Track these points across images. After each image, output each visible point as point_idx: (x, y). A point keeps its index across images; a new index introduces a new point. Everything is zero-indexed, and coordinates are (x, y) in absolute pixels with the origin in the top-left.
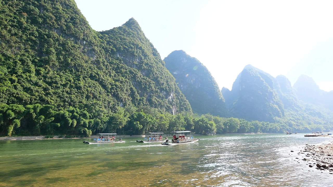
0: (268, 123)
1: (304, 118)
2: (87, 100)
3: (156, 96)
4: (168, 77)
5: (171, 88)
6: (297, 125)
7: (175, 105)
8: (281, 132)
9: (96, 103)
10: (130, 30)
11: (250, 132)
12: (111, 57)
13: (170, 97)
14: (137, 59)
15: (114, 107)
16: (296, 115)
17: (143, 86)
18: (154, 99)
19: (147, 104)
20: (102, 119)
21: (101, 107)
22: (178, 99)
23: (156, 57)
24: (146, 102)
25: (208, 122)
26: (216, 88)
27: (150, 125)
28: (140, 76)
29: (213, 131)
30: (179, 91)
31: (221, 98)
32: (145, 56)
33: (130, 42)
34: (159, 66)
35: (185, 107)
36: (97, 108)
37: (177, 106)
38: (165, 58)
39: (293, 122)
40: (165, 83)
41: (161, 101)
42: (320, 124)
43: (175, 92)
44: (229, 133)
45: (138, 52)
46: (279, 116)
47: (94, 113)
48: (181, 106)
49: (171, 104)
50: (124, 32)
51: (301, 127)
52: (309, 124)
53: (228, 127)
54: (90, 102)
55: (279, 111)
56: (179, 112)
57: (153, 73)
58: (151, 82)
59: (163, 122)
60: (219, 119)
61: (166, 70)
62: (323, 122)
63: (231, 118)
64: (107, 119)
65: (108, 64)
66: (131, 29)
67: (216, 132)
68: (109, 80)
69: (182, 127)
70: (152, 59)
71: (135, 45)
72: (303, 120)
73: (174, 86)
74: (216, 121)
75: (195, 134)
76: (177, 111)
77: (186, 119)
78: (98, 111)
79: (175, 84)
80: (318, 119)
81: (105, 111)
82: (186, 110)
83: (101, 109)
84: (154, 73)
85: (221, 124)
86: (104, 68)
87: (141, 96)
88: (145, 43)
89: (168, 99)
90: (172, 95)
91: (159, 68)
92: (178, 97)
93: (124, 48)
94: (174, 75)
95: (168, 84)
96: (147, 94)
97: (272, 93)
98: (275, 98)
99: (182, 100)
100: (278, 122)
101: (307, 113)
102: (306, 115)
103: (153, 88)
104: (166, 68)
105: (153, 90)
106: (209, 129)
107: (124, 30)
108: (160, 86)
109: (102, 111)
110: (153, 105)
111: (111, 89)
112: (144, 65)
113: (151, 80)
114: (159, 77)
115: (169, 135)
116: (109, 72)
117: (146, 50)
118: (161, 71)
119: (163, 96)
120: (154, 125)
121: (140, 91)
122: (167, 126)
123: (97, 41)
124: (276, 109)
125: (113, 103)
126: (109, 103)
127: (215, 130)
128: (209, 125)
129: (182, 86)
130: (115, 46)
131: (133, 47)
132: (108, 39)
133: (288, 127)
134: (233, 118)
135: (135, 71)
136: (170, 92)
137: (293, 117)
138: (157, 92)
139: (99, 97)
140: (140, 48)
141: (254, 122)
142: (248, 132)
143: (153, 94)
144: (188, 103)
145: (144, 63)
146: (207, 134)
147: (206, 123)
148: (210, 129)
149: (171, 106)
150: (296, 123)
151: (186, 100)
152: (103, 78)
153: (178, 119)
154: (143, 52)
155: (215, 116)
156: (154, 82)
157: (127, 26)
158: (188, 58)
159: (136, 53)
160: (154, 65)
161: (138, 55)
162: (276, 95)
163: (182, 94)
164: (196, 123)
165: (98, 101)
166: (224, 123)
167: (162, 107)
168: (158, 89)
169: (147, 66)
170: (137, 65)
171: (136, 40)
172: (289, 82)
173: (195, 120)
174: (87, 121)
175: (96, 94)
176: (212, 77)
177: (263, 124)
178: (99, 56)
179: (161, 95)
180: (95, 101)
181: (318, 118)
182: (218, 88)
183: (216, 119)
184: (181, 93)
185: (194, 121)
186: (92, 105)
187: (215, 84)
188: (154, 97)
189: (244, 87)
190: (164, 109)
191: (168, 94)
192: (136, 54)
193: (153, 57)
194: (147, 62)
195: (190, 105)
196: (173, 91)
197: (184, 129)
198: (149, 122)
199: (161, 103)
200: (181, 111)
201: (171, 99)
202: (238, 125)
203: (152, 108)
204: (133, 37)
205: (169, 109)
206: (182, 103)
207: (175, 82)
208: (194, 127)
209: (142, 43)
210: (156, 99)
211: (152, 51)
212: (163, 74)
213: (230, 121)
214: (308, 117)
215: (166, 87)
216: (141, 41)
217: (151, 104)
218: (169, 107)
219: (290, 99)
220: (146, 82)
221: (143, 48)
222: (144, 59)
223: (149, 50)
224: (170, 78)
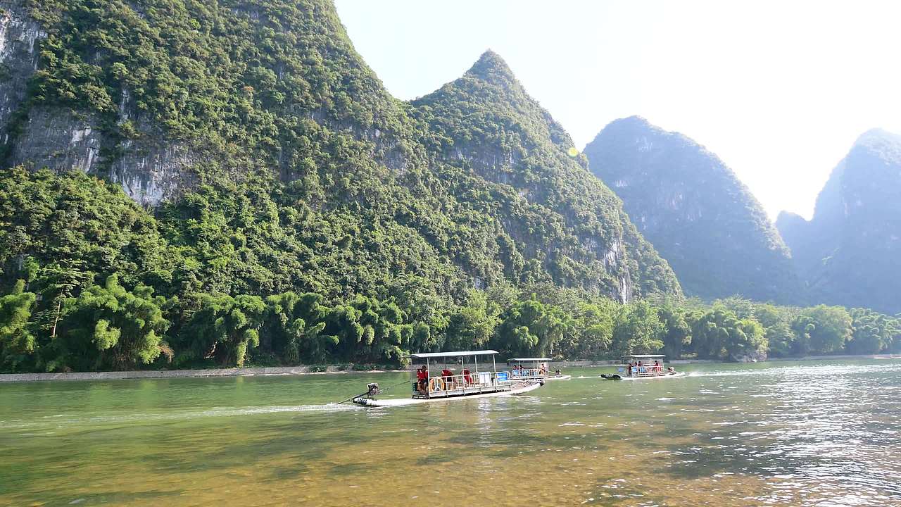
2: (395, 277)
3: (569, 255)
4: (599, 197)
5: (611, 227)
7: (627, 276)
9: (415, 282)
10: (486, 83)
11: (892, 348)
12: (442, 160)
13: (611, 255)
14: (510, 159)
15: (459, 290)
17: (532, 230)
18: (564, 263)
19: (547, 279)
20: (432, 321)
21: (427, 293)
22: (636, 257)
23: (561, 146)
24: (544, 273)
25: (739, 322)
26: (755, 216)
27: (558, 335)
28: (522, 204)
29: (756, 347)
30: (635, 235)
31: (778, 245)
32: (531, 146)
33: (488, 115)
34: (570, 169)
35: (657, 281)
36: (419, 295)
37: (632, 278)
38: (587, 145)
40: (593, 215)
41: (583, 267)
43: (625, 238)
44: (813, 354)
45: (511, 138)
47: (413, 309)
48: (644, 277)
49: (615, 274)
50: (471, 93)
53: (807, 335)
54: (400, 282)
56: (640, 294)
57: (555, 191)
58: (551, 215)
59: (594, 326)
60: (772, 309)
61: (591, 179)
63: (818, 307)
64: (443, 323)
65: (437, 180)
66: (488, 80)
67: (768, 352)
68: (441, 222)
69: (653, 339)
70: (551, 153)
71: (502, 120)
73: (619, 222)
74: (764, 319)
75: (695, 358)
76: (635, 293)
77: (663, 315)
78: (421, 303)
79: (621, 217)
81: (439, 301)
82: (663, 286)
83: (429, 297)
84: (559, 192)
85: (785, 326)
86: (428, 191)
87: (527, 258)
88: (528, 112)
89: (604, 261)
90: (615, 247)
91: (572, 175)
92: (634, 252)
93: (474, 133)
94: (621, 193)
95: (601, 218)
96: (543, 250)
99: (646, 260)
103: (559, 231)
104: (592, 174)
105: (559, 239)
106: (743, 341)
107: (471, 85)
108: (578, 223)
109: (431, 303)
110: (563, 280)
111: (449, 244)
112: (529, 173)
113: (553, 210)
114: (574, 200)
115: (616, 363)
116: (441, 200)
117: (530, 130)
118: (580, 182)
119: (590, 252)
120: (568, 335)
121: (524, 244)
122: (608, 336)
123: (405, 127)
125: (457, 280)
126: (447, 279)
127: (764, 346)
128: (742, 332)
129: (643, 219)
130: (450, 131)
131: (497, 127)
132: (432, 117)
134: (824, 307)
135: (506, 191)
136: (609, 239)
138: (571, 242)
139: (422, 266)
140: (516, 128)
142: (884, 352)
143: (560, 248)
144: (667, 268)
145: (530, 166)
146: (735, 357)
147: (731, 323)
148: (747, 344)
149: (614, 280)
151: (659, 258)
152: (428, 218)
153: (638, 316)
154: (524, 137)
155: (759, 304)
156: (561, 217)
157: (477, 75)
158: (658, 136)
159: (506, 143)
160: (556, 169)
161: (512, 147)
163: (647, 243)
164: (699, 326)
165: (421, 278)
166: (794, 323)
167: (587, 282)
168: (573, 234)
169: (539, 174)
170: (512, 173)
171: (503, 107)
173: (694, 316)
174: (398, 329)
175: (413, 259)
176: (739, 183)
178: (414, 162)
179: (583, 249)
180: (412, 278)
182: (762, 215)
183: (765, 310)
184: (642, 241)
185: (689, 319)
186: (408, 287)
187: (751, 204)
188: (565, 258)
189: (859, 203)
190: (595, 288)
191: (603, 246)
192: (507, 146)
193: (553, 146)
194: (536, 164)
195: (673, 274)
196: (617, 236)
197: (659, 344)
198: (554, 327)
199: (585, 272)
200: (645, 292)
201: (612, 258)
202: (848, 330)
203: (562, 287)
204: (494, 102)
205: (611, 289)
206: (649, 269)
207: (621, 211)
208: (691, 337)
209: (519, 112)
210: (569, 261)
211: (548, 132)
212: (585, 190)
213: (815, 316)
215: (597, 226)
216: (516, 107)
217: (558, 276)
218: (610, 283)
220: (538, 218)
221: (524, 126)
222: (529, 156)
223: (540, 129)
224: (606, 201)
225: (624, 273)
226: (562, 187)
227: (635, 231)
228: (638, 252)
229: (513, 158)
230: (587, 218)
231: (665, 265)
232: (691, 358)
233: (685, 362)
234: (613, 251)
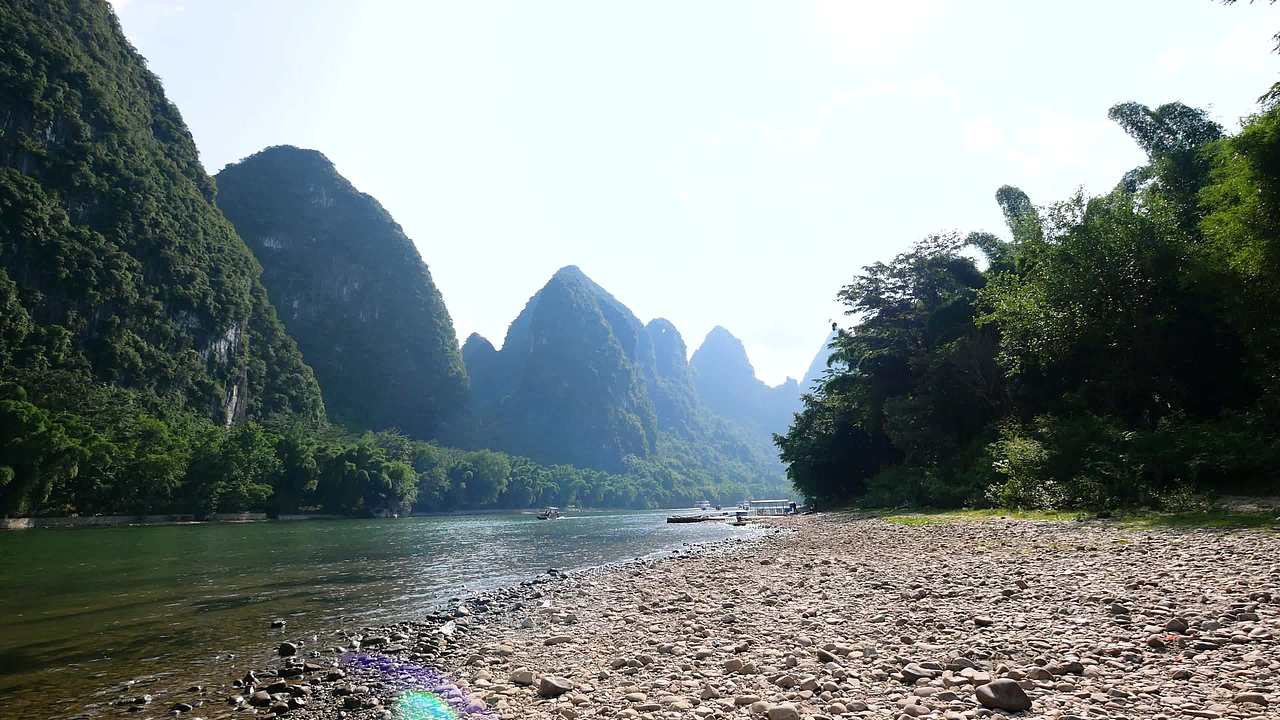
0: (605, 473)
1: (705, 460)
3: (141, 333)
4: (221, 250)
5: (231, 303)
6: (686, 484)
7: (242, 383)
8: (639, 506)
11: (540, 503)
13: (222, 346)
14: (48, 131)
16: (687, 454)
17: (65, 273)
18: (125, 343)
19: (79, 365)
22: (265, 357)
23: (170, 148)
24: (74, 353)
25: (386, 464)
26: (442, 333)
27: (67, 466)
28: (56, 219)
29: (401, 498)
30: (271, 323)
31: (459, 373)
32: (105, 126)
34: (176, 191)
35: (290, 396)
37: (250, 386)
38: (228, 166)
39: (675, 474)
40: (202, 276)
41: (163, 357)
42: (744, 480)
43: (252, 323)
44: (464, 508)
45: (60, 94)
46: (641, 454)
48: (271, 388)
49: (221, 376)
51: (695, 491)
52: (718, 481)
53: (463, 485)
55: (642, 436)
56: (260, 413)
57: (136, 219)
58: (118, 257)
59: (153, 457)
60: (433, 450)
61: (214, 218)
62: (750, 476)
63: (482, 452)
67: (413, 505)
69: (256, 480)
70: (145, 152)
71: (47, 55)
72: (704, 467)
73: (247, 296)
74: (420, 462)
75: (319, 512)
76: (250, 410)
77: (287, 449)
79: (254, 291)
80: (740, 467)
82: (298, 406)
84: (145, 222)
85: (441, 472)
87: (40, 318)
88: (113, 64)
89: (207, 354)
90: (231, 334)
91: (179, 202)
92: (264, 346)
94: (260, 253)
95: (217, 285)
96: (85, 312)
97: (628, 373)
98: (637, 391)
99: (280, 363)
100: (636, 471)
101: (716, 448)
102: (712, 452)
103: (129, 287)
104: (220, 212)
105: (125, 301)
106: (386, 489)
108: (171, 283)
110: (116, 372)
112: (86, 169)
113: (122, 248)
114: (171, 243)
115: (183, 519)
117: (109, 97)
118: (190, 217)
119: (183, 334)
120: (94, 472)
121: (40, 296)
122: (176, 475)
124: (634, 427)
127: (411, 497)
128: (386, 477)
129: (295, 304)
131: (30, 61)
133: (660, 489)
134: (488, 453)
135: (21, 187)
136: (224, 320)
137: (677, 457)
138: (150, 311)
140: (78, 80)
141: (559, 469)
142: (532, 506)
143: (123, 316)
144: (311, 380)
145: (91, 159)
146: (371, 511)
147: (377, 465)
148: (391, 493)
149: (218, 386)
150: (684, 477)
151: (301, 363)
153: (240, 447)
154: (91, 101)
155: (420, 442)
156: (136, 263)
158: (343, 189)
159: (45, 97)
160: (147, 181)
161: (58, 112)
162: (640, 382)
163: (288, 338)
164: (332, 466)
166: (453, 469)
167: (164, 383)
168: (157, 297)
169: (108, 179)
170: (45, 158)
171: (57, 33)
172: (683, 347)
173: (329, 452)
176: (432, 286)
177: (587, 478)
179: (171, 327)
181: (740, 464)
182: (451, 333)
183: (424, 451)
184: (281, 334)
185: (320, 456)
187: (439, 316)
188: (127, 335)
189: (544, 341)
190: (179, 393)
191: (210, 329)
192: (44, 103)
193: (155, 143)
194: (107, 159)
195: (318, 390)
196: (238, 319)
197: (265, 490)
198: (60, 454)
199: (165, 366)
200: (269, 411)
201: (223, 350)
202: (505, 481)
203: (109, 385)
204: (37, 13)
205: (207, 398)
206: (283, 377)
207: (257, 282)
208: (317, 482)
209: (94, 58)
210: (136, 342)
211: (149, 116)
212: (197, 232)
213: (476, 462)
214: (716, 459)
215: (205, 295)
216: (87, 44)
217: (105, 363)
218: (208, 390)
219: (677, 401)
220: (87, 254)
221: (98, 85)
222: (95, 140)
223: (132, 104)
224: (233, 260)
225: (238, 378)
226: (153, 214)
227: (274, 317)
228: (271, 351)
229: (54, 131)
230: (191, 277)
231: (309, 376)
232: (313, 513)
233: (302, 517)
234: (226, 340)
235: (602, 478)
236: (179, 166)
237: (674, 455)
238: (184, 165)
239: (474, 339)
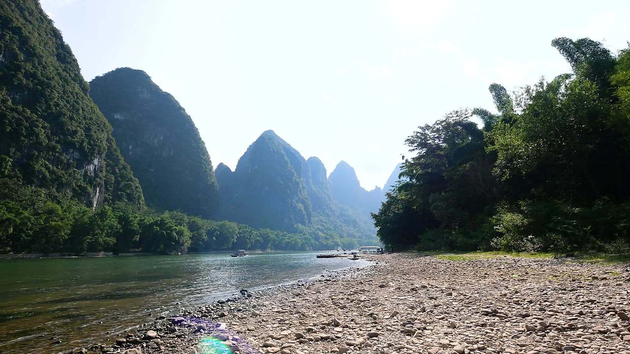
0: (286, 233)
1: (335, 227)
3: (48, 160)
4: (91, 119)
5: (96, 145)
6: (326, 239)
7: (101, 186)
8: (302, 249)
11: (252, 248)
13: (92, 167)
16: (327, 224)
17: (9, 129)
18: (41, 165)
19: (15, 176)
22: (114, 173)
23: (65, 67)
24: (13, 170)
25: (175, 227)
26: (205, 163)
27: (8, 227)
28: (4, 101)
29: (183, 245)
30: (118, 156)
31: (213, 183)
32: (31, 54)
34: (68, 88)
35: (127, 193)
37: (106, 188)
38: (97, 77)
39: (321, 234)
40: (81, 132)
41: (60, 172)
42: (354, 237)
43: (107, 156)
44: (214, 250)
45: (8, 37)
46: (303, 223)
48: (117, 189)
49: (91, 182)
51: (330, 242)
52: (342, 237)
53: (214, 238)
55: (304, 215)
56: (111, 201)
57: (46, 102)
58: (37, 121)
59: (53, 223)
60: (199, 221)
61: (88, 102)
62: (358, 235)
63: (224, 222)
67: (188, 248)
69: (108, 235)
70: (52, 68)
72: (335, 230)
73: (104, 143)
74: (193, 227)
75: (139, 252)
76: (106, 200)
77: (124, 220)
79: (108, 140)
80: (353, 231)
82: (130, 198)
84: (51, 103)
85: (203, 232)
88: (36, 23)
89: (83, 171)
90: (96, 161)
91: (70, 94)
92: (113, 168)
94: (112, 121)
95: (89, 136)
96: (19, 149)
97: (298, 183)
98: (302, 192)
99: (121, 176)
100: (301, 232)
101: (340, 221)
102: (339, 223)
103: (42, 137)
104: (91, 99)
105: (41, 144)
106: (175, 240)
108: (65, 135)
110: (35, 180)
112: (20, 76)
113: (39, 117)
114: (65, 115)
115: (69, 255)
117: (34, 40)
118: (75, 101)
119: (71, 161)
120: (22, 231)
122: (65, 233)
124: (300, 210)
127: (188, 244)
128: (175, 234)
129: (130, 147)
133: (313, 241)
134: (227, 223)
136: (92, 154)
137: (322, 225)
138: (53, 149)
140: (17, 31)
141: (263, 231)
142: (249, 249)
143: (39, 152)
144: (137, 185)
145: (23, 71)
146: (167, 251)
147: (170, 228)
148: (177, 242)
149: (89, 188)
150: (325, 235)
151: (133, 177)
153: (99, 219)
154: (24, 42)
155: (192, 217)
156: (46, 124)
160: (53, 83)
161: (6, 46)
162: (303, 187)
163: (126, 164)
164: (147, 228)
166: (209, 230)
167: (61, 186)
168: (57, 142)
169: (32, 81)
171: (6, 6)
172: (325, 171)
173: (145, 221)
176: (200, 139)
177: (277, 235)
179: (64, 157)
182: (209, 163)
183: (195, 221)
184: (122, 161)
185: (141, 223)
187: (203, 154)
188: (42, 161)
189: (256, 167)
190: (68, 191)
191: (85, 158)
193: (57, 64)
194: (32, 71)
195: (141, 190)
196: (100, 153)
197: (112, 240)
199: (61, 177)
200: (115, 200)
201: (92, 169)
202: (235, 236)
203: (31, 186)
205: (83, 194)
206: (123, 183)
207: (110, 135)
208: (139, 236)
209: (26, 19)
210: (46, 165)
211: (55, 50)
212: (79, 109)
213: (221, 227)
214: (341, 226)
215: (83, 141)
216: (22, 12)
217: (29, 175)
218: (83, 189)
219: (322, 198)
220: (21, 119)
221: (28, 34)
222: (26, 61)
223: (46, 44)
224: (98, 124)
225: (100, 183)
226: (56, 100)
227: (119, 153)
228: (117, 170)
231: (136, 183)
232: (137, 252)
233: (131, 254)
234: (93, 164)
235: (284, 235)
236: (70, 76)
237: (320, 224)
238: (73, 75)
239: (221, 166)
